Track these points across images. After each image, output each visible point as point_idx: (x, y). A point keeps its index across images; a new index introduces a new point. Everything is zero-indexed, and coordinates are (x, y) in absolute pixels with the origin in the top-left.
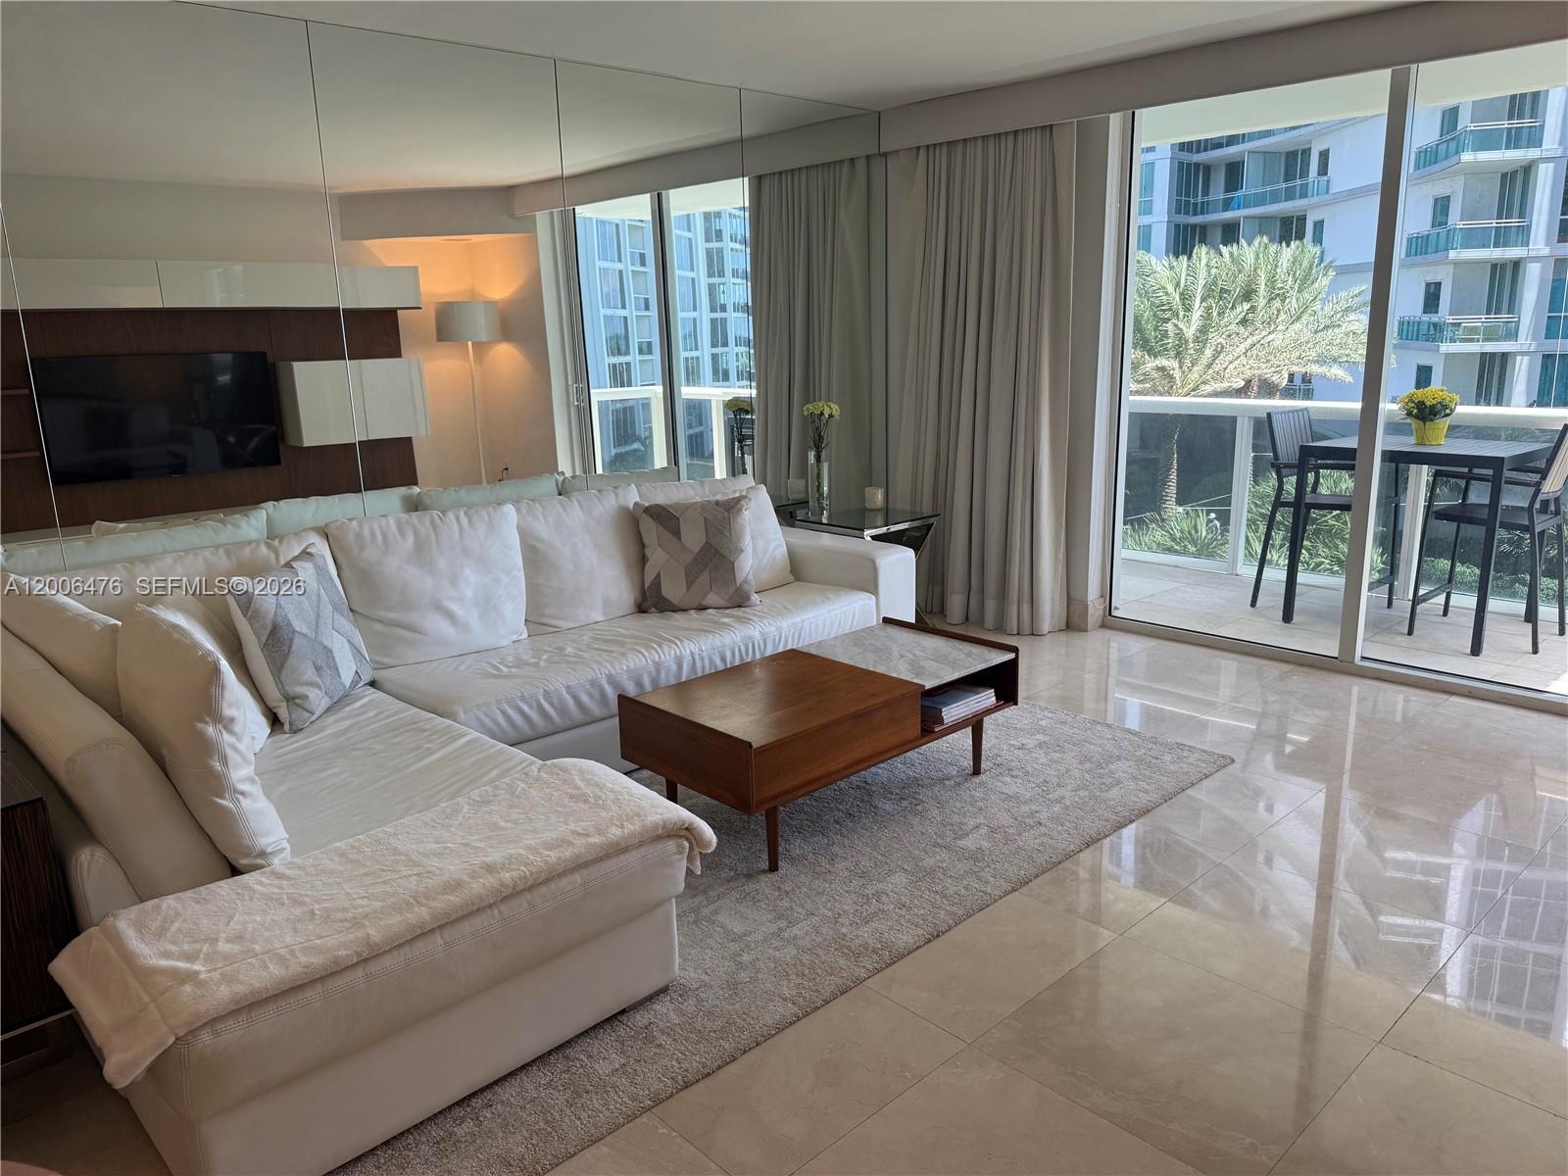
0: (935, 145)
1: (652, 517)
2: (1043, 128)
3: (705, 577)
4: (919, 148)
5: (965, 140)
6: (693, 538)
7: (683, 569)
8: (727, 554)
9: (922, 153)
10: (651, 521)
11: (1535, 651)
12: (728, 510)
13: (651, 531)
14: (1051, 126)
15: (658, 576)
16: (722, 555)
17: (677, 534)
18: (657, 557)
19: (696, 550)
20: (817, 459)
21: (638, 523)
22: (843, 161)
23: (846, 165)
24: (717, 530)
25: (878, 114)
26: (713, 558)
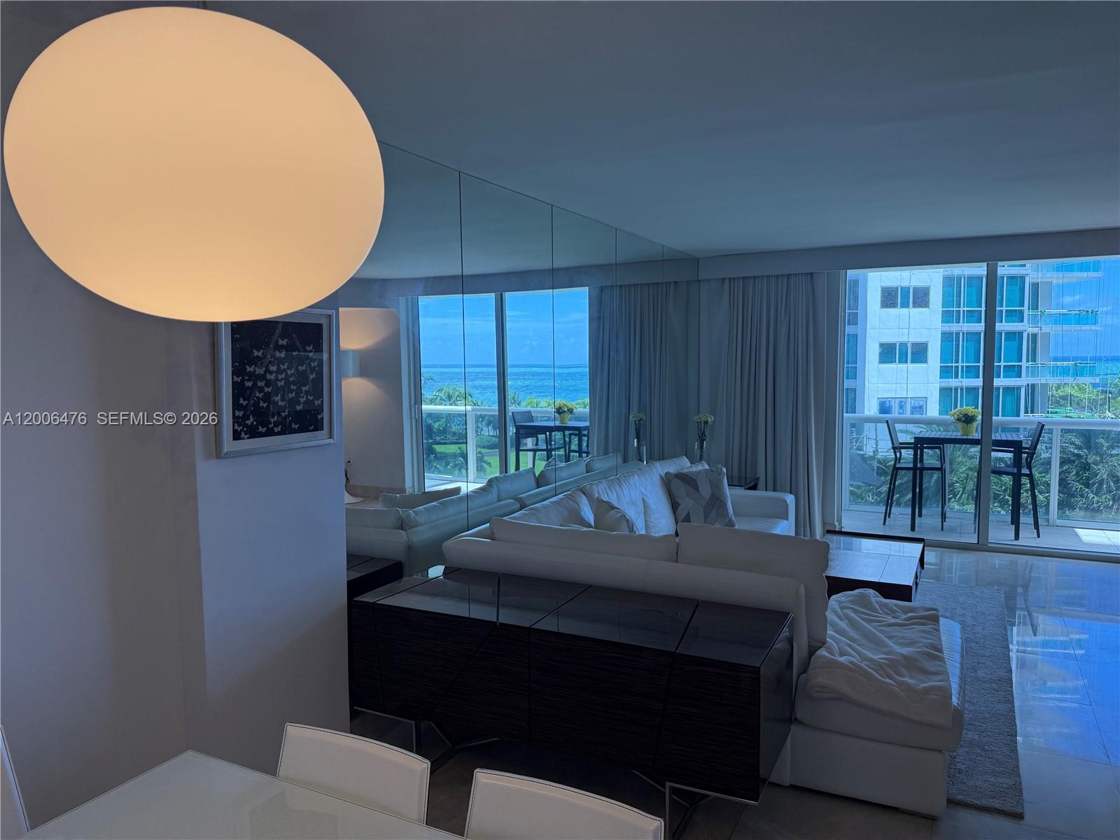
0: (734, 279)
1: (680, 479)
2: (807, 274)
3: (714, 513)
4: (724, 279)
6: (705, 491)
7: (702, 509)
8: (722, 499)
9: (727, 282)
10: (680, 482)
11: (1039, 536)
12: (720, 474)
13: (680, 489)
14: (810, 274)
15: (689, 513)
16: (721, 501)
17: (697, 489)
18: (687, 504)
19: (708, 497)
20: (702, 447)
21: (669, 484)
22: (670, 283)
23: (672, 285)
24: (716, 486)
25: (698, 259)
26: (716, 502)
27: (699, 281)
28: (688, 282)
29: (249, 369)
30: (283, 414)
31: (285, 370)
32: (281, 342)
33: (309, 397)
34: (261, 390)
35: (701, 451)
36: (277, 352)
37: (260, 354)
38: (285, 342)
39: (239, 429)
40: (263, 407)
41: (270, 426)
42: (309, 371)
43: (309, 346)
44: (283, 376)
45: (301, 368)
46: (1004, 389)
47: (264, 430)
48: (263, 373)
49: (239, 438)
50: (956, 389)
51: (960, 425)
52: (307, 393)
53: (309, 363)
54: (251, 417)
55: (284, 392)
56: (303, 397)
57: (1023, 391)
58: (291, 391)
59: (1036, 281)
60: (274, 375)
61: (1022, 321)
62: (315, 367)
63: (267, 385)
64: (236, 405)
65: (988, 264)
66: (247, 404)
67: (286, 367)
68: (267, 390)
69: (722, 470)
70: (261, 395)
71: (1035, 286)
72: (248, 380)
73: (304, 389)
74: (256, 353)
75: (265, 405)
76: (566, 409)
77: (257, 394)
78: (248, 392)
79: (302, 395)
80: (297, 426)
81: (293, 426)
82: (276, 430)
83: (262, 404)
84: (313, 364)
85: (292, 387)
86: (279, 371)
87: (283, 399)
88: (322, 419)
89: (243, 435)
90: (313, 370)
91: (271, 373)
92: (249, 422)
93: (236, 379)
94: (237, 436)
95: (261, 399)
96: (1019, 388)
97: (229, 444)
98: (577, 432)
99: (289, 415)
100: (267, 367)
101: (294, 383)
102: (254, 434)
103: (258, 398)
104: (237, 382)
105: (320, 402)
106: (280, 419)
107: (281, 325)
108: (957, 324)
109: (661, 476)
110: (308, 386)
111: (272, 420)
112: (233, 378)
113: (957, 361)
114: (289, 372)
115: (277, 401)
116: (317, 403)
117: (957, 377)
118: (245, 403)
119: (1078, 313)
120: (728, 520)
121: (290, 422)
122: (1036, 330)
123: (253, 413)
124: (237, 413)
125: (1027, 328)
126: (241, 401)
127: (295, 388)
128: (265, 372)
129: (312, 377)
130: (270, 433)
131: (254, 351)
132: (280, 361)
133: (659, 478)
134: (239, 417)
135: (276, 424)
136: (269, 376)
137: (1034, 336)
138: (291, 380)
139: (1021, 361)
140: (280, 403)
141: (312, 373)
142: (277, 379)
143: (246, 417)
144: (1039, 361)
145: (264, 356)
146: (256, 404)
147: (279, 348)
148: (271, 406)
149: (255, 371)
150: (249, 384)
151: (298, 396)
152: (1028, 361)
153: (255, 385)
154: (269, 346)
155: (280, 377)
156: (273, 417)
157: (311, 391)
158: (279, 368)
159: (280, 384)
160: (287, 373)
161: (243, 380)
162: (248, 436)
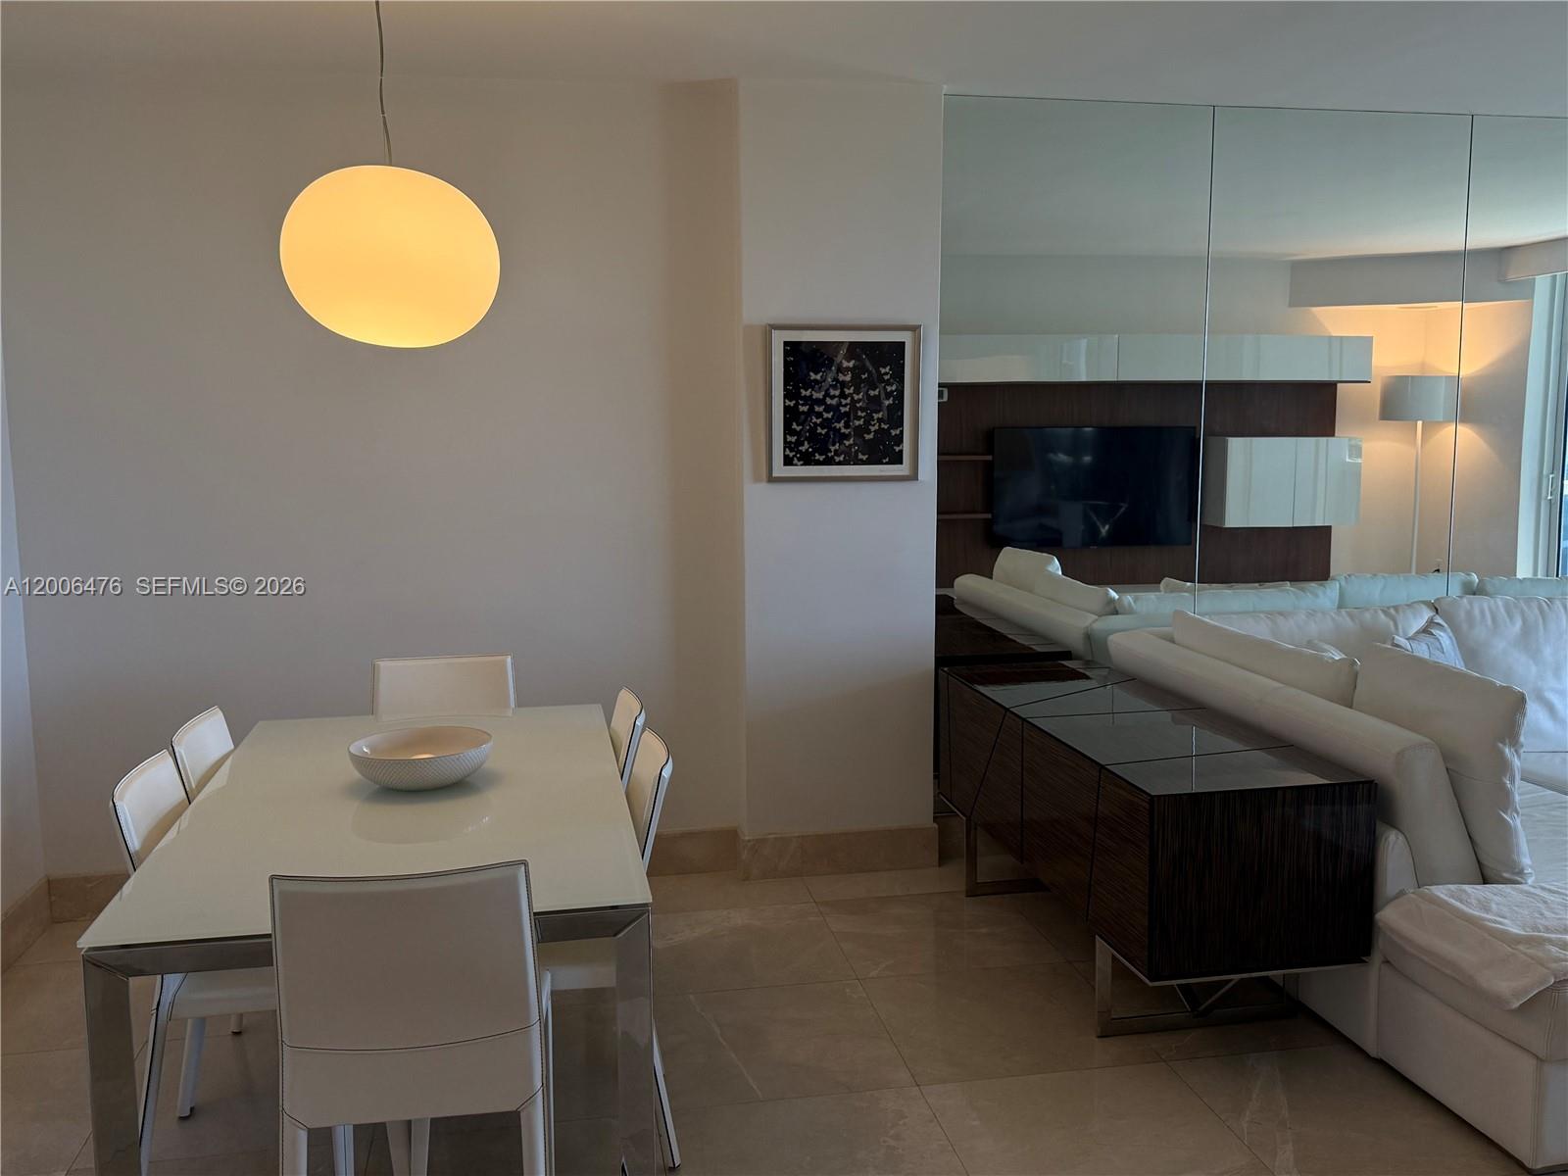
29: (803, 393)
30: (847, 443)
31: (850, 395)
32: (845, 364)
33: (883, 426)
34: (819, 415)
36: (840, 375)
37: (818, 377)
38: (851, 364)
39: (791, 455)
40: (821, 434)
41: (830, 455)
42: (883, 396)
43: (884, 367)
44: (848, 401)
45: (872, 393)
47: (822, 458)
48: (821, 397)
49: (792, 464)
52: (880, 420)
53: (885, 387)
54: (806, 443)
55: (849, 417)
56: (874, 425)
58: (858, 418)
60: (836, 399)
62: (892, 392)
63: (827, 410)
64: (788, 430)
66: (801, 430)
67: (851, 391)
68: (826, 415)
70: (818, 421)
72: (803, 405)
73: (876, 416)
74: (813, 376)
75: (823, 432)
77: (814, 420)
78: (803, 417)
79: (873, 423)
80: (865, 458)
81: (860, 456)
82: (837, 459)
83: (819, 430)
84: (889, 389)
85: (860, 413)
86: (843, 395)
87: (847, 426)
88: (901, 451)
89: (795, 461)
90: (888, 395)
91: (833, 397)
92: (802, 449)
93: (788, 403)
94: (788, 462)
95: (819, 425)
97: (780, 469)
99: (855, 444)
100: (827, 390)
101: (862, 409)
102: (808, 460)
103: (815, 423)
104: (789, 406)
105: (898, 432)
106: (842, 447)
107: (847, 345)
110: (881, 413)
111: (833, 449)
112: (785, 402)
114: (856, 397)
115: (840, 429)
116: (893, 433)
118: (799, 428)
121: (856, 452)
123: (809, 440)
124: (789, 438)
126: (794, 426)
127: (864, 414)
128: (825, 396)
129: (887, 403)
130: (829, 462)
131: (812, 374)
132: (843, 384)
134: (791, 442)
135: (837, 453)
136: (829, 401)
138: (858, 405)
140: (843, 430)
141: (888, 399)
142: (840, 404)
143: (799, 443)
145: (824, 380)
146: (813, 430)
147: (840, 370)
148: (831, 433)
149: (812, 395)
150: (805, 409)
151: (868, 422)
153: (811, 411)
154: (831, 369)
155: (844, 402)
156: (834, 445)
157: (886, 418)
158: (842, 392)
159: (843, 410)
160: (853, 398)
161: (797, 404)
162: (801, 462)
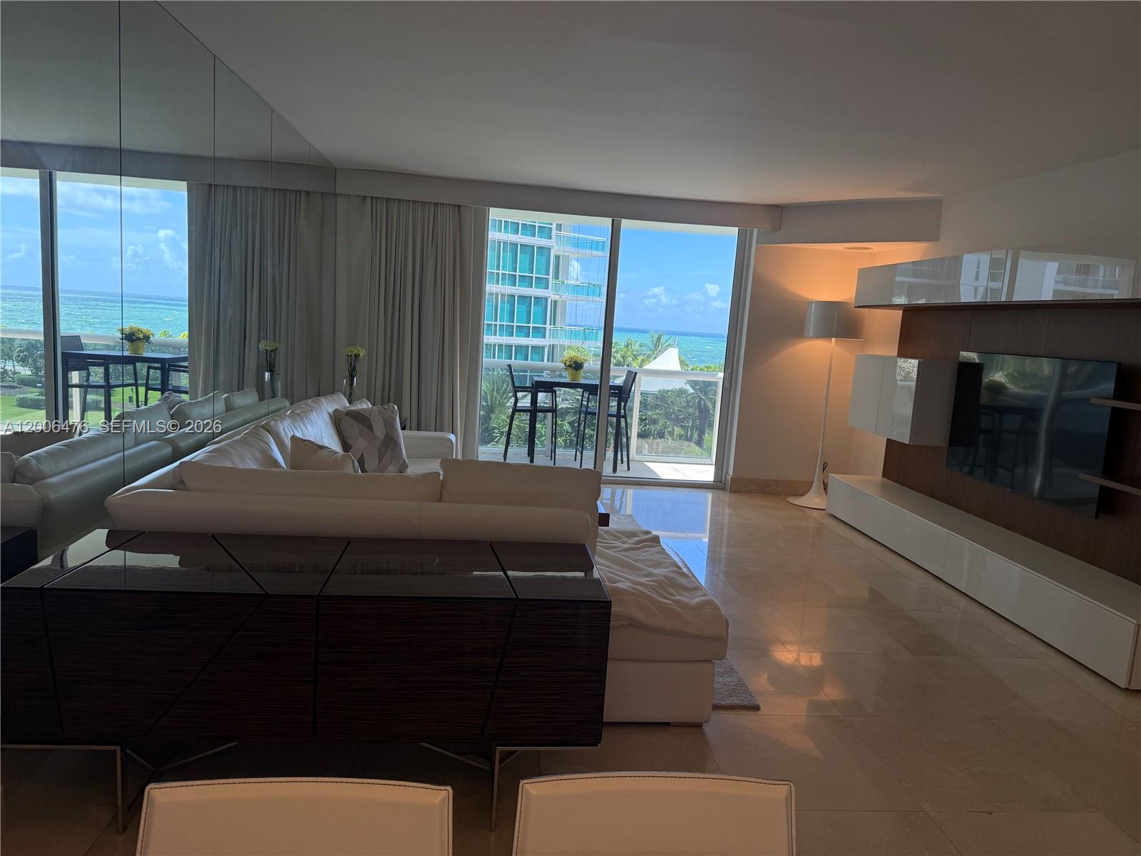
0: (377, 198)
1: (353, 418)
2: (454, 205)
3: (388, 455)
4: (365, 197)
5: (399, 200)
7: (376, 451)
8: (396, 439)
9: (369, 201)
11: (629, 469)
12: (393, 412)
13: (353, 428)
14: (459, 206)
15: (362, 455)
16: (395, 441)
17: (371, 428)
18: (360, 444)
19: (382, 437)
20: (352, 384)
21: (338, 421)
22: (301, 192)
23: (303, 195)
24: (389, 425)
25: (336, 169)
26: (390, 442)
27: (336, 195)
28: (322, 193)
35: (351, 388)
46: (532, 347)
50: (495, 345)
51: (570, 371)
57: (546, 350)
59: (558, 254)
61: (547, 288)
65: (613, 220)
69: (394, 408)
71: (557, 258)
76: (141, 336)
96: (543, 348)
98: (159, 365)
108: (497, 286)
109: (329, 414)
113: (496, 320)
117: (495, 334)
119: (587, 285)
120: (401, 462)
122: (557, 297)
125: (550, 294)
133: (328, 414)
137: (555, 302)
139: (545, 324)
144: (558, 325)
152: (550, 324)
